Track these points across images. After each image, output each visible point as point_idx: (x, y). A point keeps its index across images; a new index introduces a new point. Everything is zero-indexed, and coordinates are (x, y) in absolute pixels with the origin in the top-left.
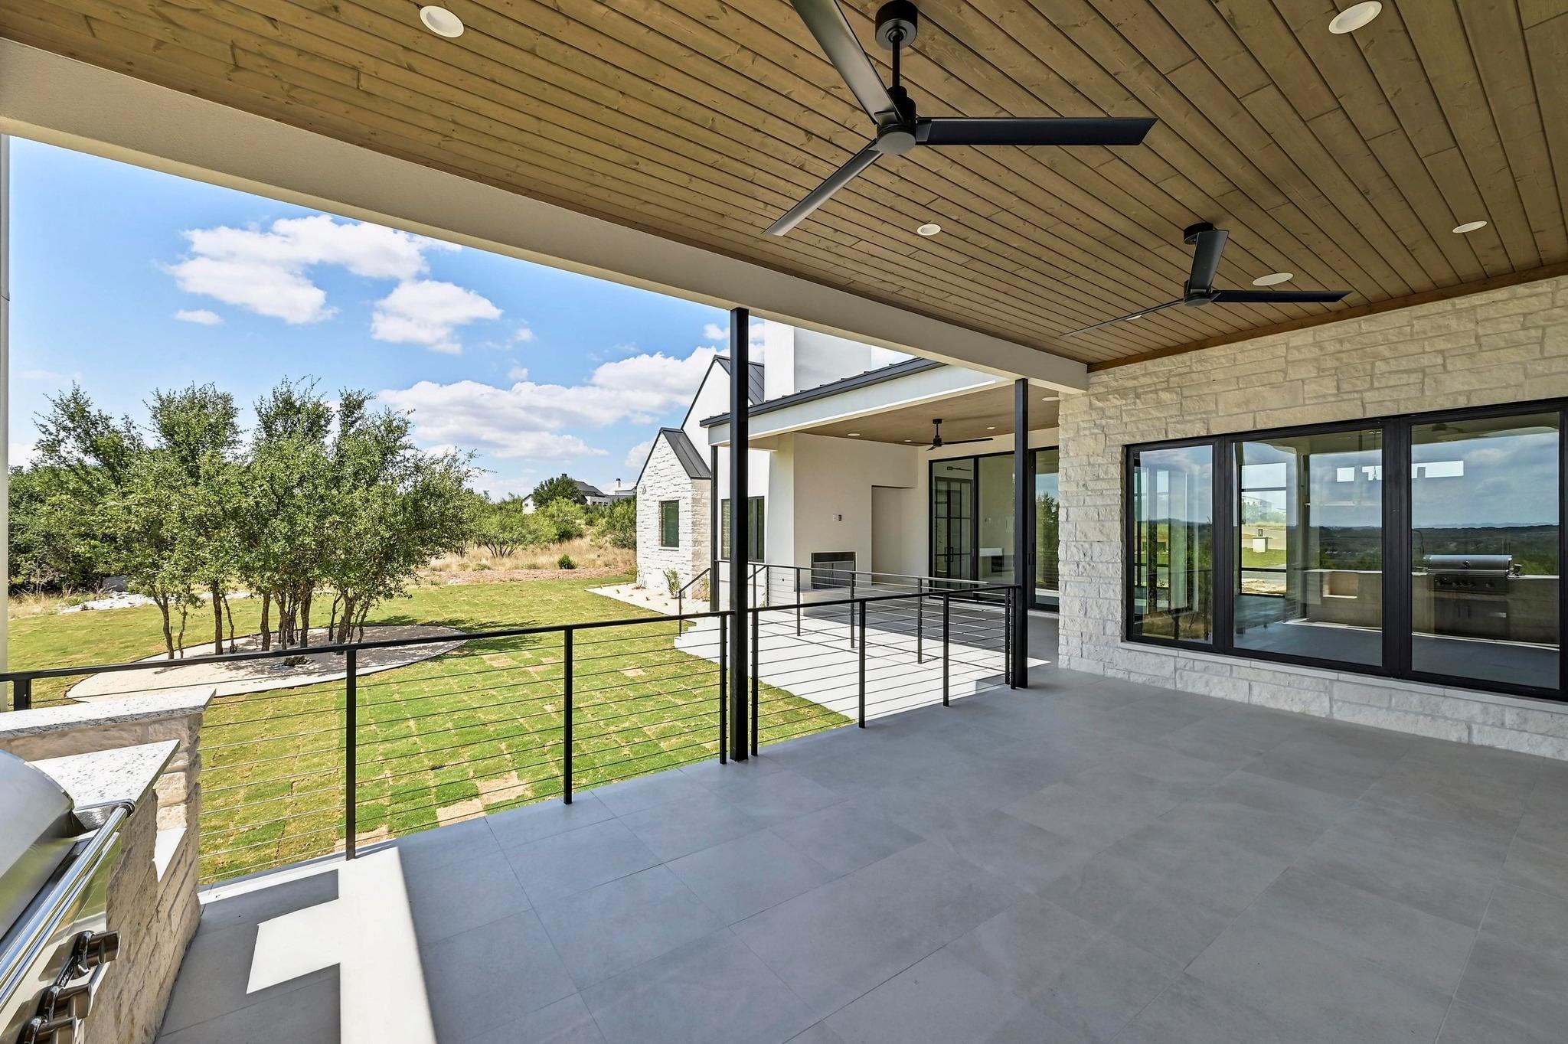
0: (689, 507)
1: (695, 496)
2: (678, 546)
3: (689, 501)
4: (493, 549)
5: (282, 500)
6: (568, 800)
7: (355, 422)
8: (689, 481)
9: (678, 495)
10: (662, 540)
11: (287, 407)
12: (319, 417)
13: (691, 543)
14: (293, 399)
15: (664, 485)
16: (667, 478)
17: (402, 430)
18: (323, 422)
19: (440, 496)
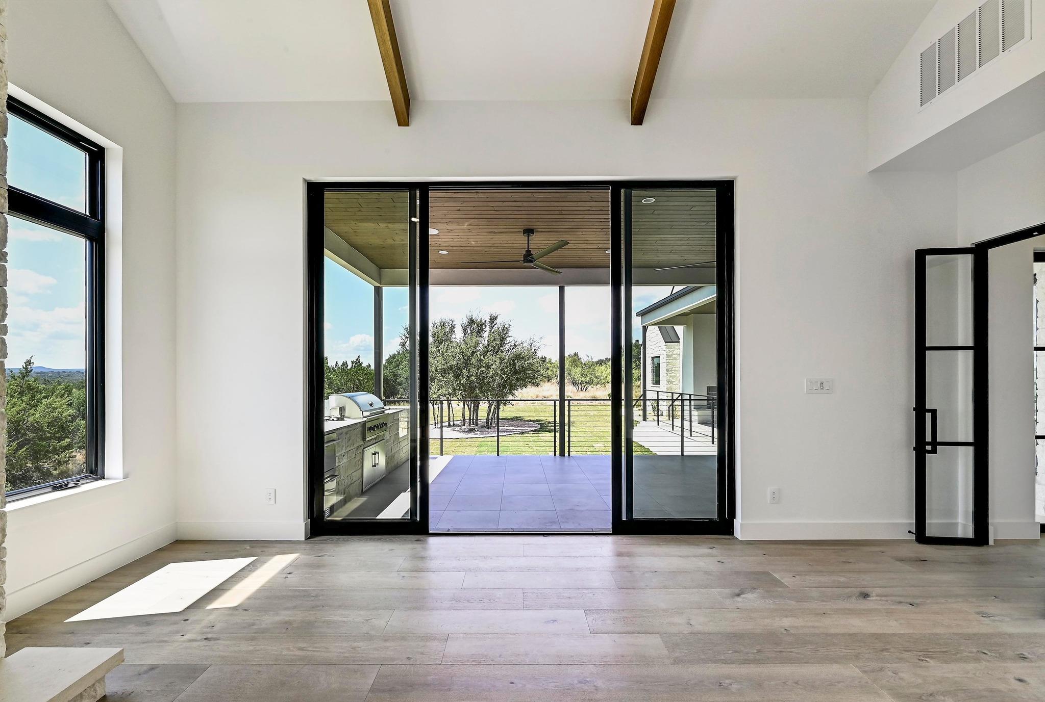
0: (665, 361)
1: (668, 353)
2: (660, 384)
3: (665, 356)
4: (577, 387)
5: (467, 363)
6: (498, 455)
7: (494, 326)
8: (665, 344)
9: (659, 353)
10: (653, 381)
11: (472, 321)
12: (482, 325)
13: (666, 382)
14: (473, 318)
15: (653, 347)
16: (655, 343)
17: (507, 329)
18: (484, 327)
19: (523, 358)
